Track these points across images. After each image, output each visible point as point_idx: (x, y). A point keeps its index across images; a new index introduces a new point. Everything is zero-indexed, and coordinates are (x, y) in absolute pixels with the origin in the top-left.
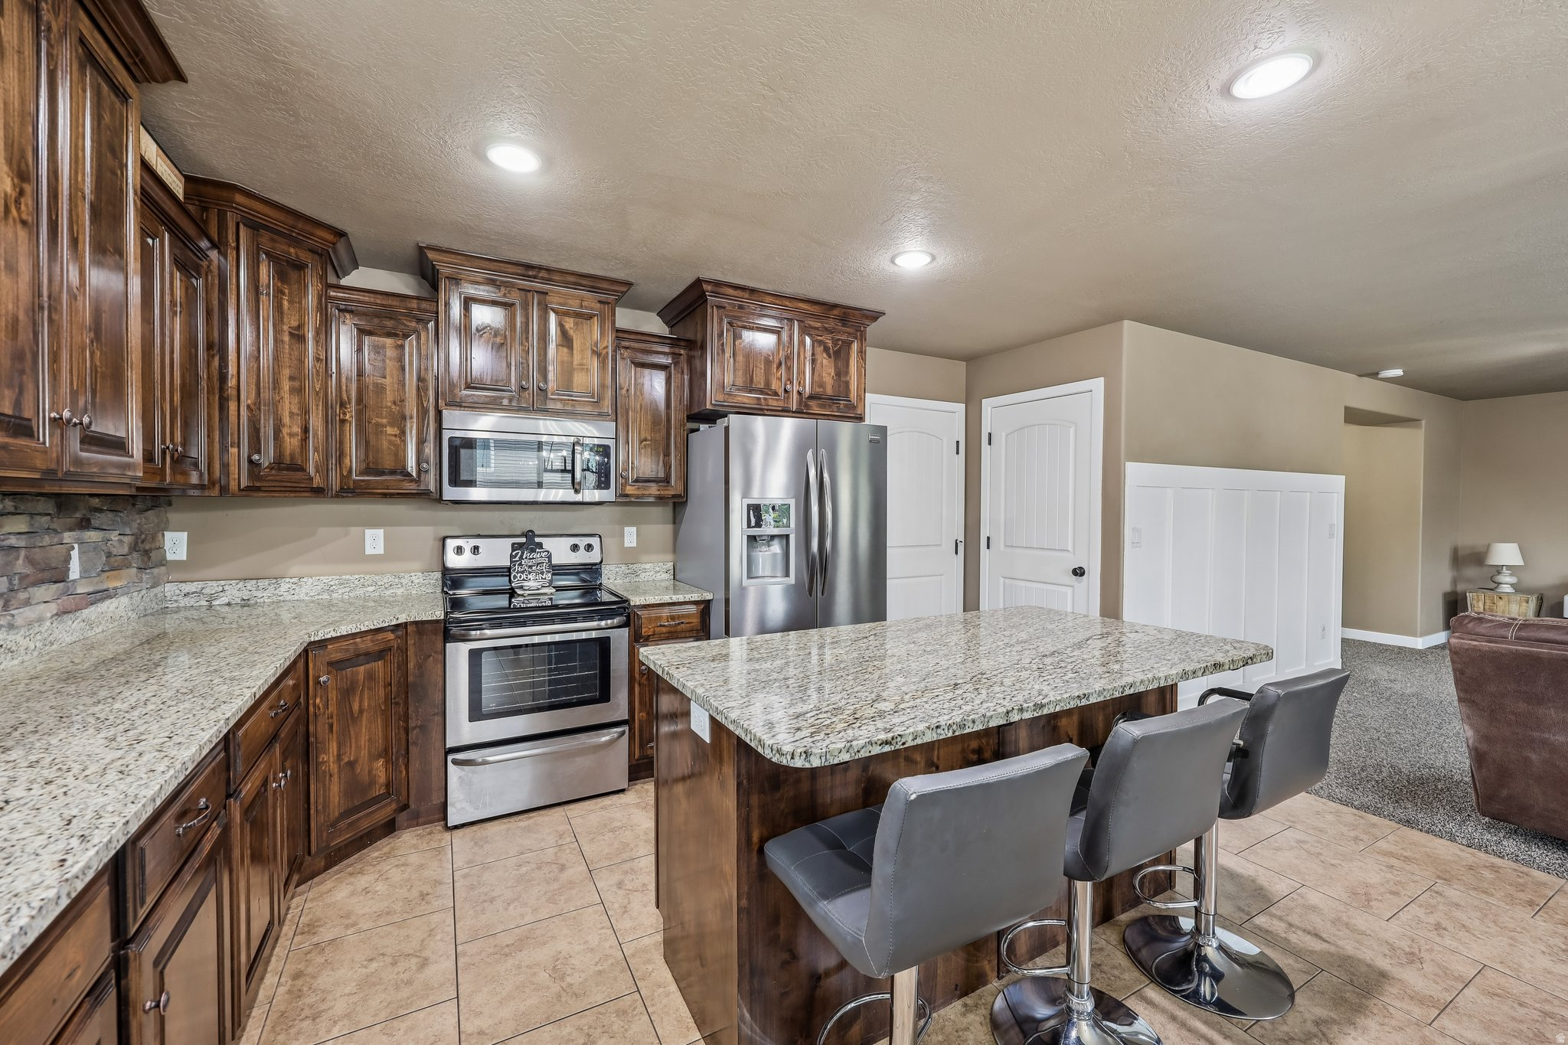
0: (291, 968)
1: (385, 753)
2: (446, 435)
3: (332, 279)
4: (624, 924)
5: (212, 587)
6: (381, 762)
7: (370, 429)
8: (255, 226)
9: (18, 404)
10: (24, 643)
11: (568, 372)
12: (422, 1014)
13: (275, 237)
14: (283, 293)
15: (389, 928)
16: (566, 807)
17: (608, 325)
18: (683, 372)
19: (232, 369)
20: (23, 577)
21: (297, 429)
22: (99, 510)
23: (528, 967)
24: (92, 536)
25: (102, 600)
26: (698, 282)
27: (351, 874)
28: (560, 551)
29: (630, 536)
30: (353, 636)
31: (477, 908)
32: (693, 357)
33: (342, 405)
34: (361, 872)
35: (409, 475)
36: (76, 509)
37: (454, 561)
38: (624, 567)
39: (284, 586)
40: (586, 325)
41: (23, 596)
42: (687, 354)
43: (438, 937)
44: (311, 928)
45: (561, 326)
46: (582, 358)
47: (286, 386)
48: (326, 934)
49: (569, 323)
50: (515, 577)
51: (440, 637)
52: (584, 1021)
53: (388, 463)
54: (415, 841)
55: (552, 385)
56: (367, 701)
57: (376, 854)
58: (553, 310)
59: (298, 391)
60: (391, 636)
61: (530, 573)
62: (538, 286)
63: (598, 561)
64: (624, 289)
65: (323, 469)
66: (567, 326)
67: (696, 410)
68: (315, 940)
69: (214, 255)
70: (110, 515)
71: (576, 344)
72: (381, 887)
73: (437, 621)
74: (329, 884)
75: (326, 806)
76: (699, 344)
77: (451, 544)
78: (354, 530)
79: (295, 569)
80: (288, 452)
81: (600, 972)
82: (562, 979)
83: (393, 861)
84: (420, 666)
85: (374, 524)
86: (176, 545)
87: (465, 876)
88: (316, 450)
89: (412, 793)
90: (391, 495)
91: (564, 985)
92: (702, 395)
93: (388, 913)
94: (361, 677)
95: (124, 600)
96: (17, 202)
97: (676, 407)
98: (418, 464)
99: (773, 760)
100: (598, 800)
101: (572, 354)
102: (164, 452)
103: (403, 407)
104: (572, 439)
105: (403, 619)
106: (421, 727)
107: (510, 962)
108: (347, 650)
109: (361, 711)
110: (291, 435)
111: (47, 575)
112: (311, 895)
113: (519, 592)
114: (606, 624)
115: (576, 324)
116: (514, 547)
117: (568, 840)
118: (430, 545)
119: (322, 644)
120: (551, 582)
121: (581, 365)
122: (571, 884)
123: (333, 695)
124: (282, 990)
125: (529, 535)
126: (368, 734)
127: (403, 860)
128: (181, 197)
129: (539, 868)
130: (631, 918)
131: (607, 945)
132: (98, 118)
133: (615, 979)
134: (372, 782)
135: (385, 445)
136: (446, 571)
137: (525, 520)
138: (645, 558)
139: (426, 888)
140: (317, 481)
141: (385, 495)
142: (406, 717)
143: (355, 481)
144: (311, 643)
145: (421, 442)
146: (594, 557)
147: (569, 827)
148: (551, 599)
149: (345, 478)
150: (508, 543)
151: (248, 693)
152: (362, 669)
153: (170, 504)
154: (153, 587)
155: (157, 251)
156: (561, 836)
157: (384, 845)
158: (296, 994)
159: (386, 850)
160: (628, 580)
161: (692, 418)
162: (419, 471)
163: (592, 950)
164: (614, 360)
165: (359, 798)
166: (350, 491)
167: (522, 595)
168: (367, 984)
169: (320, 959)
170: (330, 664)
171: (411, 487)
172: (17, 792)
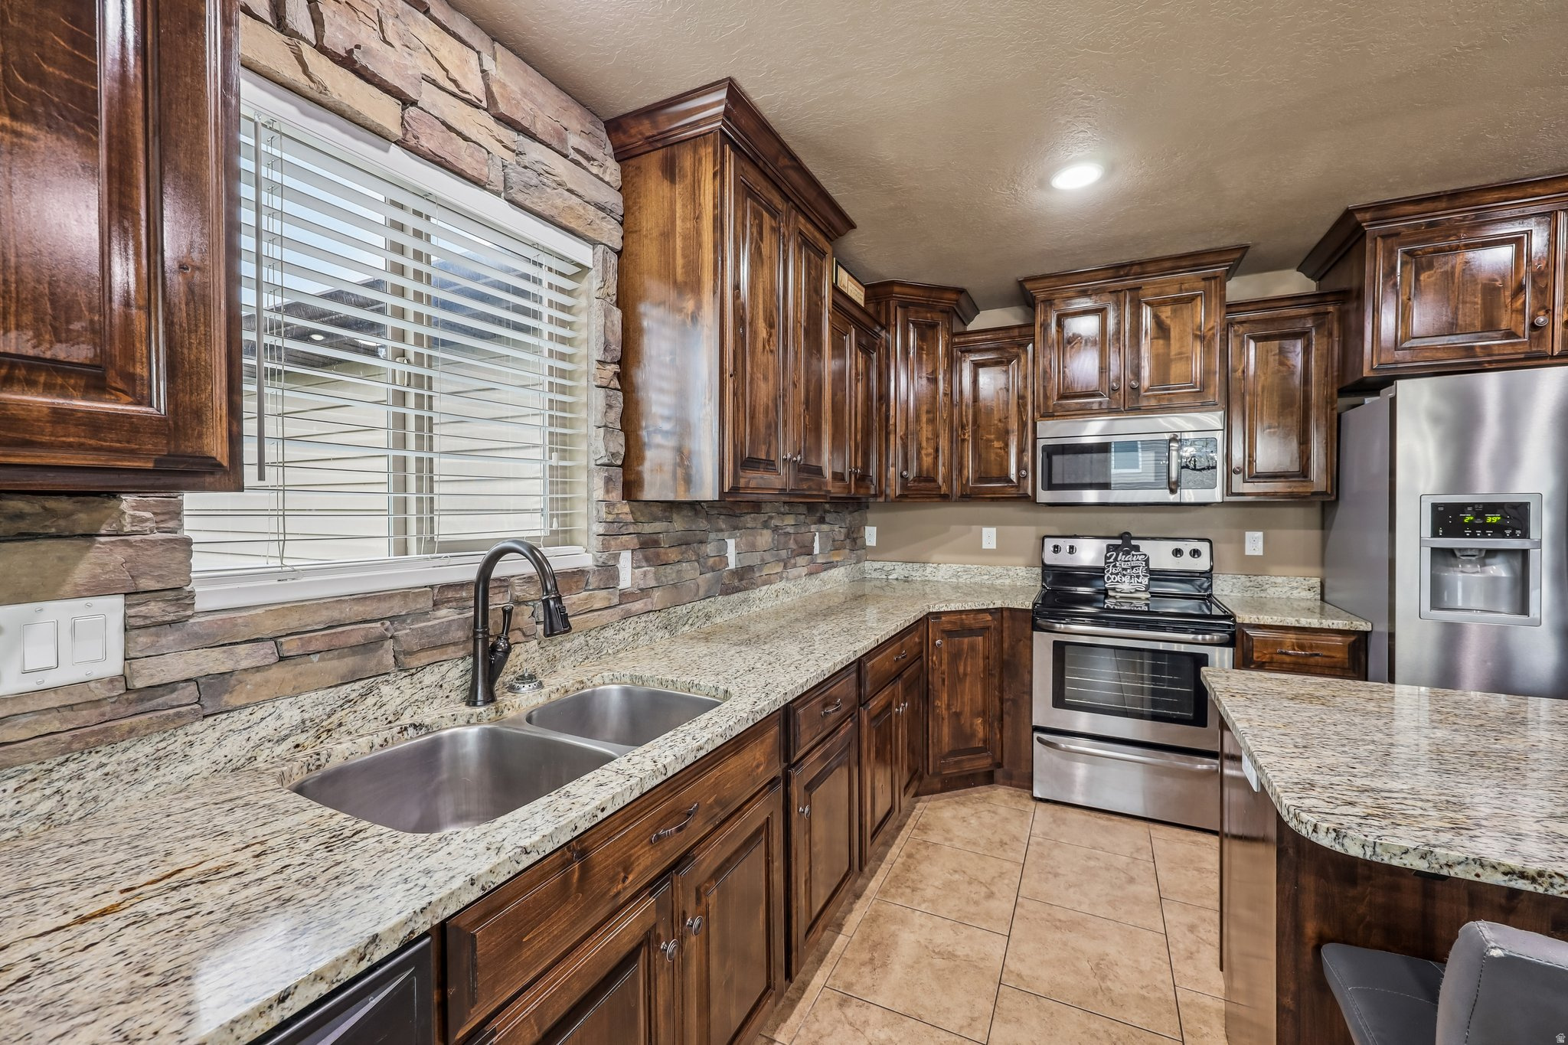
0: (908, 849)
1: (983, 713)
2: (1040, 443)
3: (957, 327)
4: (1184, 969)
5: (889, 566)
6: (980, 721)
7: (982, 444)
8: (905, 305)
9: (768, 453)
10: (793, 588)
11: (1162, 365)
12: (980, 932)
13: (919, 309)
14: (923, 349)
15: (973, 855)
16: (1151, 825)
17: (1215, 302)
18: (1330, 335)
19: (892, 412)
20: (793, 551)
21: (931, 450)
22: (829, 512)
23: (1073, 948)
24: (825, 527)
25: (830, 568)
26: (1349, 213)
27: (957, 802)
28: (1160, 555)
29: (1254, 543)
30: (961, 612)
31: (1043, 876)
32: (1347, 312)
33: (963, 427)
34: (963, 804)
35: (1012, 481)
36: (817, 511)
37: (1050, 558)
38: (1243, 578)
39: (929, 569)
40: (1186, 312)
41: (793, 561)
42: (1339, 310)
43: (1006, 881)
44: (924, 828)
45: (1156, 318)
46: (1182, 346)
47: (924, 418)
48: (933, 837)
49: (1166, 313)
50: (1109, 578)
51: (1029, 625)
52: (1113, 1029)
53: (995, 472)
54: (1006, 797)
55: (1146, 383)
56: (972, 667)
57: (977, 795)
58: (1148, 303)
59: (932, 421)
60: (989, 618)
61: (1124, 575)
62: (1130, 283)
63: (1207, 568)
64: (1237, 255)
65: (948, 479)
66: (1163, 316)
67: (1350, 380)
68: (925, 838)
69: (883, 334)
70: (835, 515)
71: (1174, 333)
72: (973, 821)
73: (1027, 611)
74: (941, 803)
75: (940, 741)
76: (1355, 294)
77: (1050, 544)
78: (974, 527)
79: (936, 557)
80: (925, 467)
81: (1144, 998)
82: (1104, 978)
83: (987, 806)
84: (1012, 647)
85: (989, 524)
86: (871, 536)
87: (1038, 844)
88: (944, 465)
89: (1006, 756)
90: (997, 499)
91: (1103, 985)
92: (1358, 360)
93: (974, 844)
94: (965, 647)
95: (842, 569)
96: (769, 341)
97: (1318, 382)
98: (1018, 470)
99: (1290, 825)
100: (1191, 833)
101: (1168, 345)
102: (850, 473)
103: (1006, 423)
104: (1167, 436)
105: (998, 604)
106: (1013, 700)
107: (1058, 936)
108: (955, 623)
109: (965, 674)
110: (927, 455)
111: (803, 550)
112: (929, 805)
113: (1111, 593)
114: (1204, 639)
115: (1174, 311)
116: (1109, 548)
117: (1145, 857)
118: (1032, 542)
119: (938, 615)
120: (1148, 587)
121: (1180, 353)
122: (1136, 900)
123: (945, 656)
124: (900, 860)
125: (1126, 537)
126: (972, 693)
127: (994, 808)
128: (862, 303)
129: (1108, 869)
130: (1195, 968)
131: (1160, 977)
132: (808, 274)
133: (1159, 1014)
134: (973, 735)
135: (993, 457)
136: (1045, 567)
137: (1121, 522)
138: (1274, 570)
139: (1006, 839)
140: (944, 489)
141: (993, 499)
142: (1001, 691)
143: (971, 488)
144: (930, 613)
145: (1021, 451)
146: (1202, 564)
147: (1149, 845)
148: (1147, 605)
149: (964, 486)
150: (1102, 544)
151: (873, 638)
152: (966, 640)
153: (868, 507)
154: (857, 563)
155: (848, 343)
156: (1138, 850)
157: (983, 791)
158: (907, 868)
159: (984, 795)
160: (1249, 594)
161: (1343, 392)
162: (1019, 478)
163: (1141, 972)
164: (1225, 341)
165: (964, 746)
166: (969, 497)
167: (1114, 597)
168: (949, 887)
169: (924, 853)
170: (943, 631)
171: (1013, 492)
172: (758, 665)
